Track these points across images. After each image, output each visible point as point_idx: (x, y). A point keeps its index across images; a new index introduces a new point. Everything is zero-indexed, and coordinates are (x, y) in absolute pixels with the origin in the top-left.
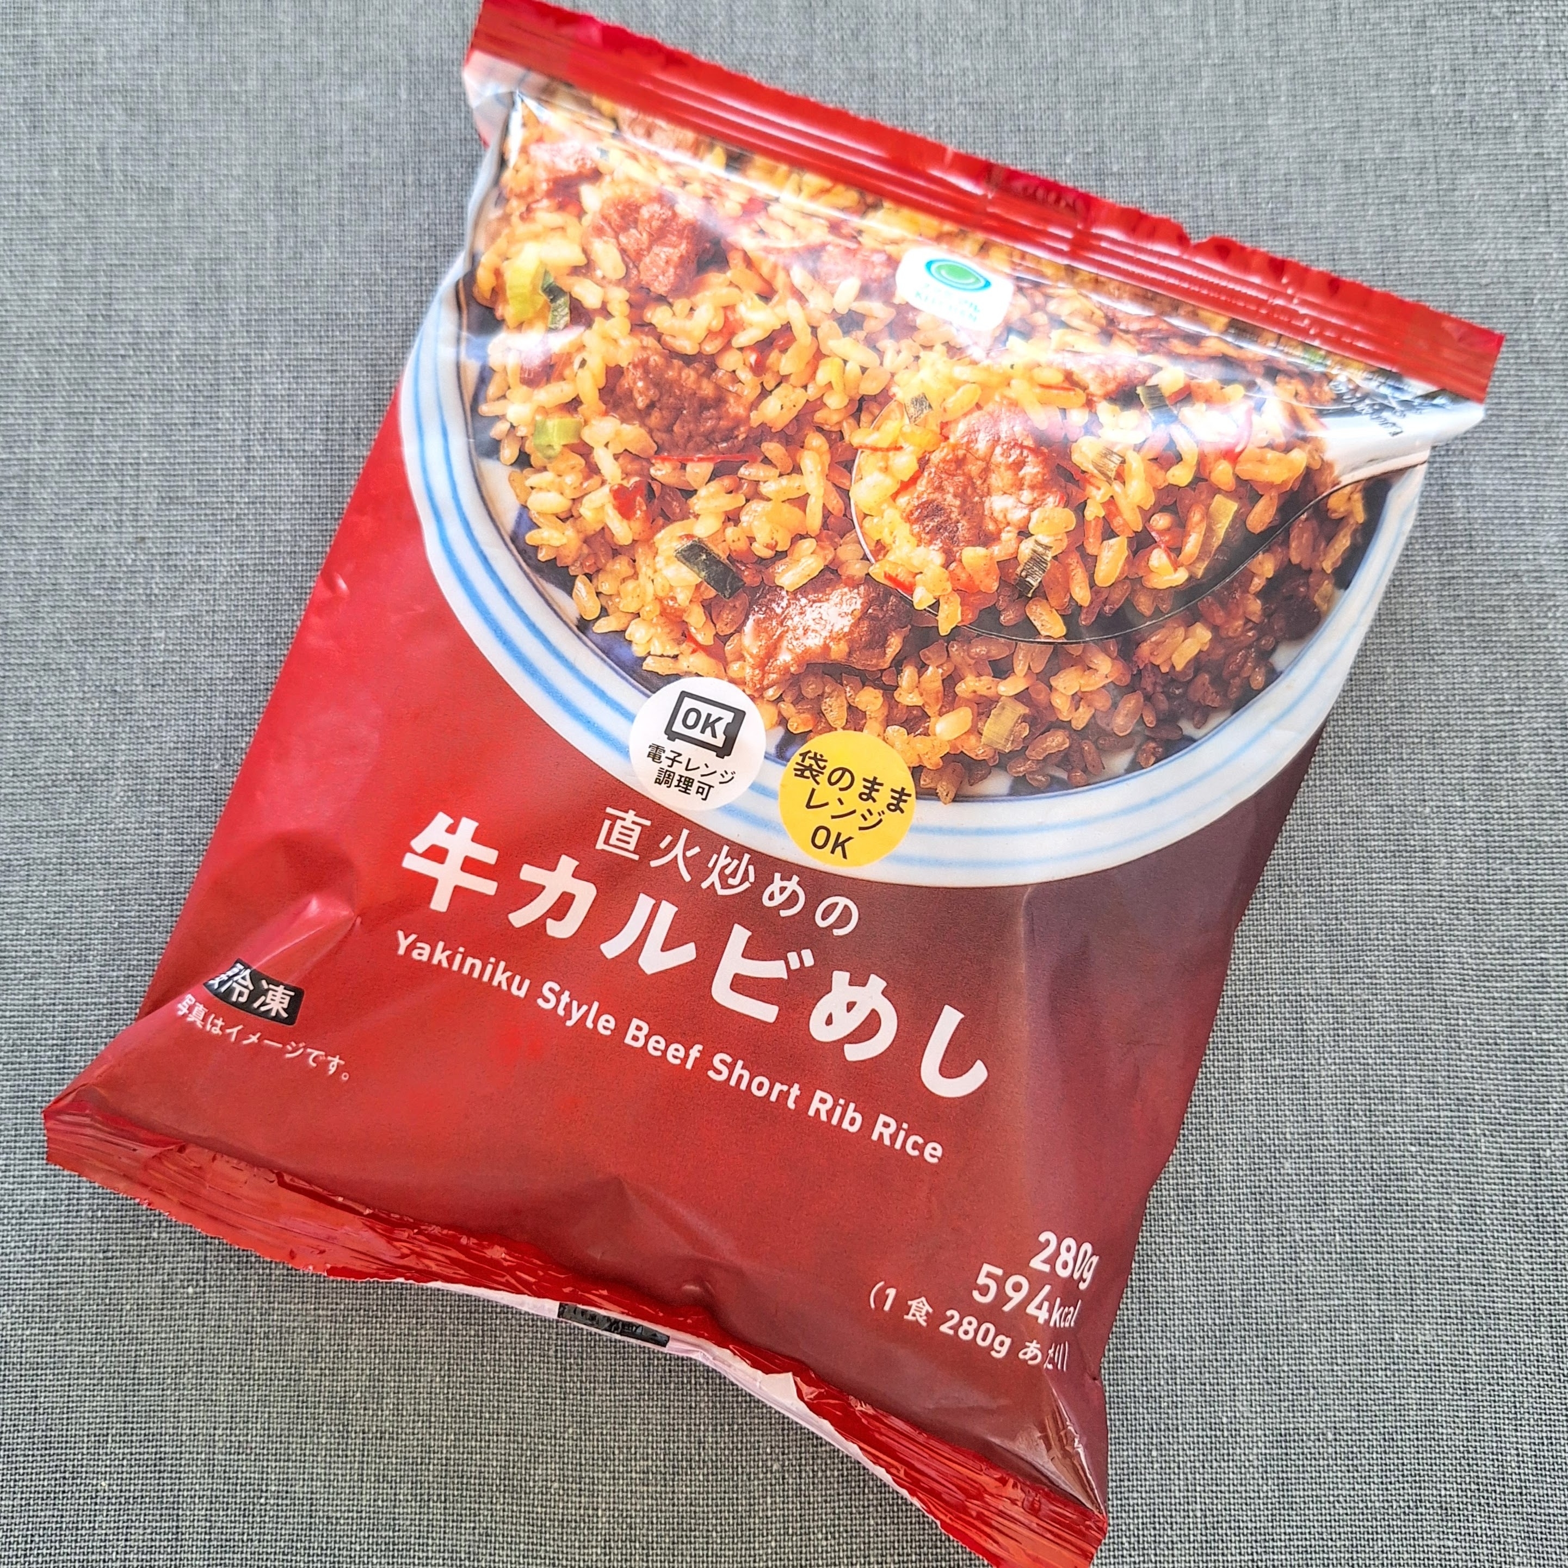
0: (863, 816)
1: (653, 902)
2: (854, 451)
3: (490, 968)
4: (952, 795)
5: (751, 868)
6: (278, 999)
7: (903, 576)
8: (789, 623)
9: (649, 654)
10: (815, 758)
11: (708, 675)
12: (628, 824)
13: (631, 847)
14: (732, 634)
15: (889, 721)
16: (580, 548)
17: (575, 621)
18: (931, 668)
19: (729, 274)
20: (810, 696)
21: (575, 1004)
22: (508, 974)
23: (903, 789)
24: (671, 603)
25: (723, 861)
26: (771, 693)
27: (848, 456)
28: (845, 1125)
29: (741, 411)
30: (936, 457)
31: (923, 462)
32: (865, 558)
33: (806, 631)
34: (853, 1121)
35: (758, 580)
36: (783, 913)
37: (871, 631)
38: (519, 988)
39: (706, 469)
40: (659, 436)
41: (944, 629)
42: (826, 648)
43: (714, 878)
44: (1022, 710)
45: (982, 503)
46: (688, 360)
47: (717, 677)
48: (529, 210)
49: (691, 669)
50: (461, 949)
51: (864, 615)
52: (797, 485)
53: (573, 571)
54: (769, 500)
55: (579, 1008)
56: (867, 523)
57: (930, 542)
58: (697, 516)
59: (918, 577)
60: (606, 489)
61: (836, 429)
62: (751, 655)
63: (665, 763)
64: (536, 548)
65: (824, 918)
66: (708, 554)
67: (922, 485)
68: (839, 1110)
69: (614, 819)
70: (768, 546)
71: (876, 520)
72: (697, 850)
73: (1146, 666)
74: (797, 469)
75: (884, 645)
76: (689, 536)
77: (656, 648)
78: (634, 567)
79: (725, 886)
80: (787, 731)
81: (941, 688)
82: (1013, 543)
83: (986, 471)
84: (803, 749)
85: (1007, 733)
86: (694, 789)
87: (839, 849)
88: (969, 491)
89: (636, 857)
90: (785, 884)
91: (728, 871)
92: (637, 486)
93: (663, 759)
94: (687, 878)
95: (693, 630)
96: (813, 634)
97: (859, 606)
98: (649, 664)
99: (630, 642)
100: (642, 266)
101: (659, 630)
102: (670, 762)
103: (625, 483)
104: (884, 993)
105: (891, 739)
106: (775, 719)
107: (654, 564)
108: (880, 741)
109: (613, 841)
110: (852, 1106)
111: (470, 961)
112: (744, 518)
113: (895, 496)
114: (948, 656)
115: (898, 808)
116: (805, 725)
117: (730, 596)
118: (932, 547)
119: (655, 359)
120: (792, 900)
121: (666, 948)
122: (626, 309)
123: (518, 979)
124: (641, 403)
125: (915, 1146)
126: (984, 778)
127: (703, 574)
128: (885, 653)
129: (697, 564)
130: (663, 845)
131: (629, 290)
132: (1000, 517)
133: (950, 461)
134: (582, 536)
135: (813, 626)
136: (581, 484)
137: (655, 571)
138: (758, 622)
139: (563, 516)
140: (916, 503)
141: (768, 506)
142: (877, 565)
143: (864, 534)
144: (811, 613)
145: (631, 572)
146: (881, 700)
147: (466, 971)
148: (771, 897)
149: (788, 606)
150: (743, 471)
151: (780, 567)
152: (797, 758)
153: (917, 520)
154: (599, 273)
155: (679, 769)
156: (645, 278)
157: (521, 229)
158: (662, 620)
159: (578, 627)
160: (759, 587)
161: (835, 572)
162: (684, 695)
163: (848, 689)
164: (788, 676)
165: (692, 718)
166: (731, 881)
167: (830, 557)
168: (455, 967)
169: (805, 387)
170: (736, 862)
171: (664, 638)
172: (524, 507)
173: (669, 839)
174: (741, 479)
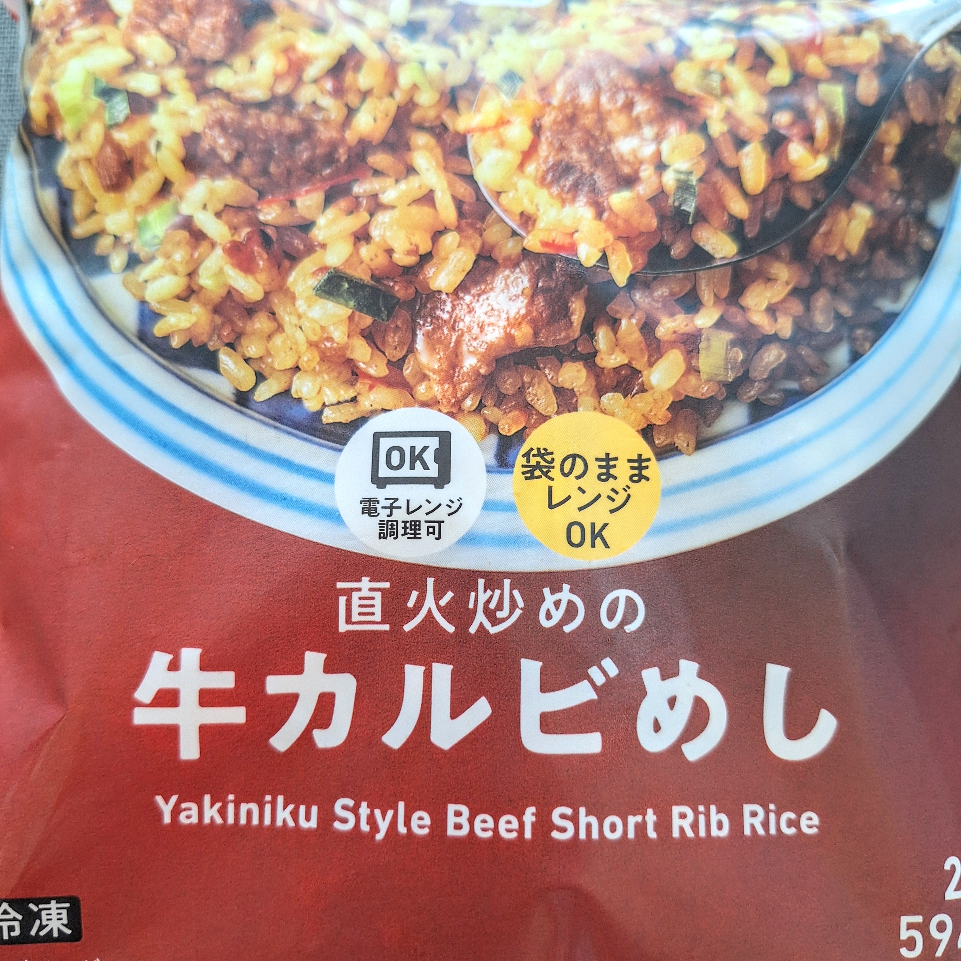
0: (609, 497)
1: (421, 669)
2: (463, 138)
3: (268, 808)
4: (693, 444)
5: (516, 593)
6: (54, 917)
7: (561, 240)
8: (461, 325)
9: (324, 405)
10: (539, 454)
11: (396, 407)
12: (365, 593)
13: (378, 617)
14: (405, 357)
15: (600, 391)
16: (212, 321)
17: (232, 397)
18: (624, 322)
19: (279, 21)
20: (511, 392)
21: (377, 812)
22: (291, 807)
23: (640, 456)
24: (328, 345)
25: (483, 597)
26: (468, 403)
27: (458, 143)
28: (715, 832)
29: (334, 134)
30: (547, 121)
31: (537, 129)
32: (514, 234)
33: (481, 328)
34: (720, 826)
35: (412, 291)
36: (568, 629)
37: (549, 303)
38: (308, 819)
39: (317, 197)
40: (255, 181)
41: (621, 279)
42: (509, 337)
43: (480, 618)
44: (727, 336)
45: (608, 151)
46: (263, 106)
47: (406, 405)
48: (63, 33)
49: (375, 406)
50: (231, 797)
51: (535, 291)
52: (417, 185)
53: (212, 346)
54: (393, 207)
55: (384, 817)
56: (504, 199)
57: (574, 200)
58: (323, 246)
59: (576, 236)
60: (218, 251)
61: (438, 123)
62: (434, 372)
63: (383, 514)
64: (166, 338)
65: (611, 617)
66: (350, 280)
67: (544, 149)
68: (702, 818)
69: (348, 593)
70: (409, 253)
71: (511, 195)
72: (449, 595)
73: (822, 260)
74: (411, 170)
75: (566, 313)
76: (323, 269)
77: (330, 397)
78: (275, 320)
79: (495, 621)
80: (501, 436)
81: (641, 338)
82: (655, 179)
83: (601, 119)
84: (524, 449)
85: (723, 363)
86: (423, 531)
87: (598, 541)
88: (592, 143)
89: (386, 627)
90: (557, 596)
91: (492, 606)
92: (249, 238)
93: (379, 510)
94: (450, 629)
95: (362, 365)
96: (490, 329)
97: (527, 284)
98: (329, 416)
99: (299, 400)
100: (190, 42)
101: (326, 377)
102: (388, 511)
103: (236, 238)
104: (701, 675)
105: (609, 408)
106: (483, 428)
107: (296, 310)
108: (598, 415)
109: (355, 617)
110: (713, 808)
111: (244, 807)
112: (375, 233)
113: (521, 166)
114: (635, 305)
115: (641, 477)
116: (516, 422)
117: (389, 316)
118: (577, 205)
119: (229, 115)
120: (571, 610)
121: (454, 714)
122: (185, 84)
123: (302, 809)
124: (227, 156)
125: (790, 823)
126: (718, 414)
127: (352, 303)
128: (571, 323)
129: (341, 296)
130: (411, 604)
131: (186, 67)
132: (631, 158)
133: (561, 122)
134: (210, 307)
135: (487, 321)
136: (192, 256)
137: (300, 317)
138: (428, 335)
139: (184, 294)
140: (544, 167)
141: (395, 213)
142: (530, 237)
143: (505, 211)
144: (480, 309)
145: (272, 325)
146: (584, 372)
147: (243, 821)
148: (549, 616)
149: (454, 308)
150: (358, 189)
151: (430, 271)
152: (520, 461)
153: (552, 183)
154: (150, 64)
155: (400, 515)
156: (197, 50)
157: (60, 52)
158: (325, 366)
159: (237, 402)
160: (414, 300)
161: (490, 258)
162: (377, 436)
163: (547, 371)
164: (480, 380)
165: (395, 458)
166: (499, 615)
167: (478, 245)
168: (231, 820)
169: (391, 95)
170: (497, 592)
171: (334, 383)
172: (143, 303)
173: (415, 594)
174: (357, 198)
